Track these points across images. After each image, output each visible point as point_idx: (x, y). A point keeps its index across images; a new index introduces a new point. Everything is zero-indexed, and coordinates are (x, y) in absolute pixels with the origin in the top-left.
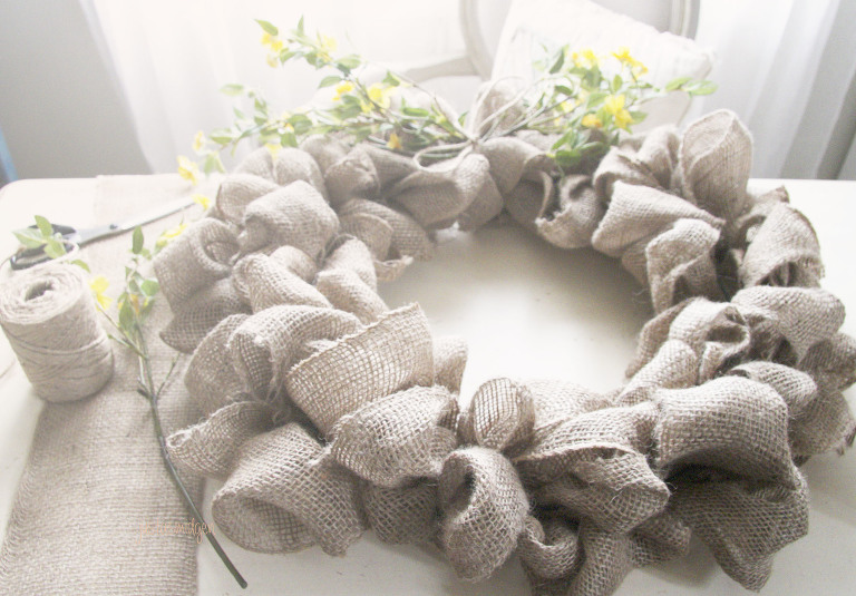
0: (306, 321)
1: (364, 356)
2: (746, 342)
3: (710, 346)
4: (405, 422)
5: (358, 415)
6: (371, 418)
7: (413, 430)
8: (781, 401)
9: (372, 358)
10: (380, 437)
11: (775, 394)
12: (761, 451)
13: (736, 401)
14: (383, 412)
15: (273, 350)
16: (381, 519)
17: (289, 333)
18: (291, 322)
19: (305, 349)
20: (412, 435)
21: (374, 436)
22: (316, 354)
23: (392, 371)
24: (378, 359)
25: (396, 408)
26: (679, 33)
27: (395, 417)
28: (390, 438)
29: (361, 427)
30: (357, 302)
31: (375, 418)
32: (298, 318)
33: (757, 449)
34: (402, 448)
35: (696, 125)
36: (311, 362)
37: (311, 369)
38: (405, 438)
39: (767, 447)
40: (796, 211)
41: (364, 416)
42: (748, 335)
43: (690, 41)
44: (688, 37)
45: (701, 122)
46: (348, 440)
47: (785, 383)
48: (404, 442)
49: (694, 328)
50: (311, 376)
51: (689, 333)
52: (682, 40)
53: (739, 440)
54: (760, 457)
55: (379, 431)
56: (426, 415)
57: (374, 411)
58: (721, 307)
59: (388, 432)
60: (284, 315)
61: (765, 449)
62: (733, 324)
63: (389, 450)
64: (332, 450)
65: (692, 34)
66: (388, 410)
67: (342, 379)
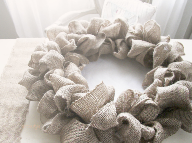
0: (72, 89)
1: (94, 97)
2: (174, 76)
3: (166, 79)
4: (110, 114)
5: (97, 114)
6: (100, 114)
7: (112, 115)
8: (187, 89)
9: (96, 98)
10: (104, 119)
11: (186, 88)
12: (182, 101)
13: (176, 89)
14: (103, 112)
15: (67, 99)
16: (104, 138)
17: (69, 93)
18: (69, 90)
19: (74, 96)
20: (112, 117)
21: (103, 119)
22: (80, 99)
23: (102, 100)
24: (98, 98)
25: (105, 110)
26: (148, 2)
27: (106, 113)
28: (107, 119)
29: (99, 117)
30: (80, 80)
31: (102, 114)
32: (70, 89)
33: (181, 100)
34: (111, 121)
35: (146, 24)
36: (78, 101)
37: (79, 103)
38: (111, 118)
39: (184, 99)
40: (180, 43)
41: (98, 114)
42: (174, 74)
43: (150, 4)
44: (150, 3)
45: (147, 23)
46: (95, 121)
47: (188, 85)
48: (111, 119)
49: (161, 75)
50: (79, 105)
51: (159, 76)
52: (148, 4)
53: (176, 98)
54: (182, 102)
55: (104, 118)
56: (114, 111)
57: (101, 113)
58: (166, 69)
59: (106, 117)
60: (67, 89)
61: (183, 100)
62: (169, 72)
63: (108, 122)
64: (91, 124)
65: (151, 3)
66: (104, 111)
67: (89, 104)
